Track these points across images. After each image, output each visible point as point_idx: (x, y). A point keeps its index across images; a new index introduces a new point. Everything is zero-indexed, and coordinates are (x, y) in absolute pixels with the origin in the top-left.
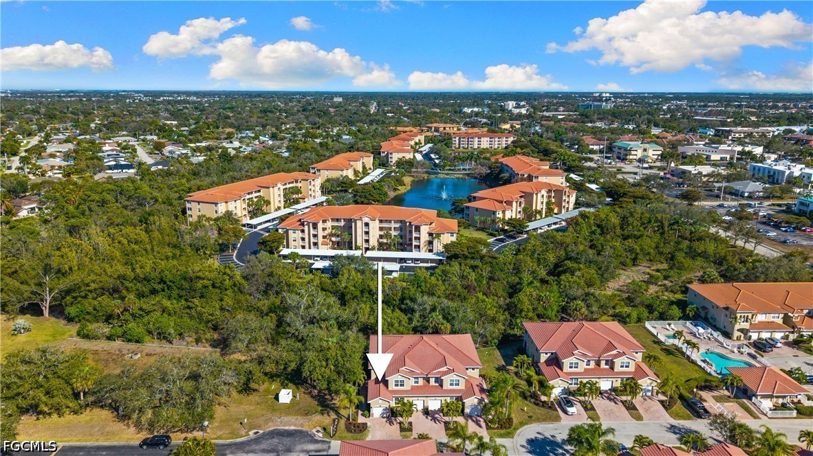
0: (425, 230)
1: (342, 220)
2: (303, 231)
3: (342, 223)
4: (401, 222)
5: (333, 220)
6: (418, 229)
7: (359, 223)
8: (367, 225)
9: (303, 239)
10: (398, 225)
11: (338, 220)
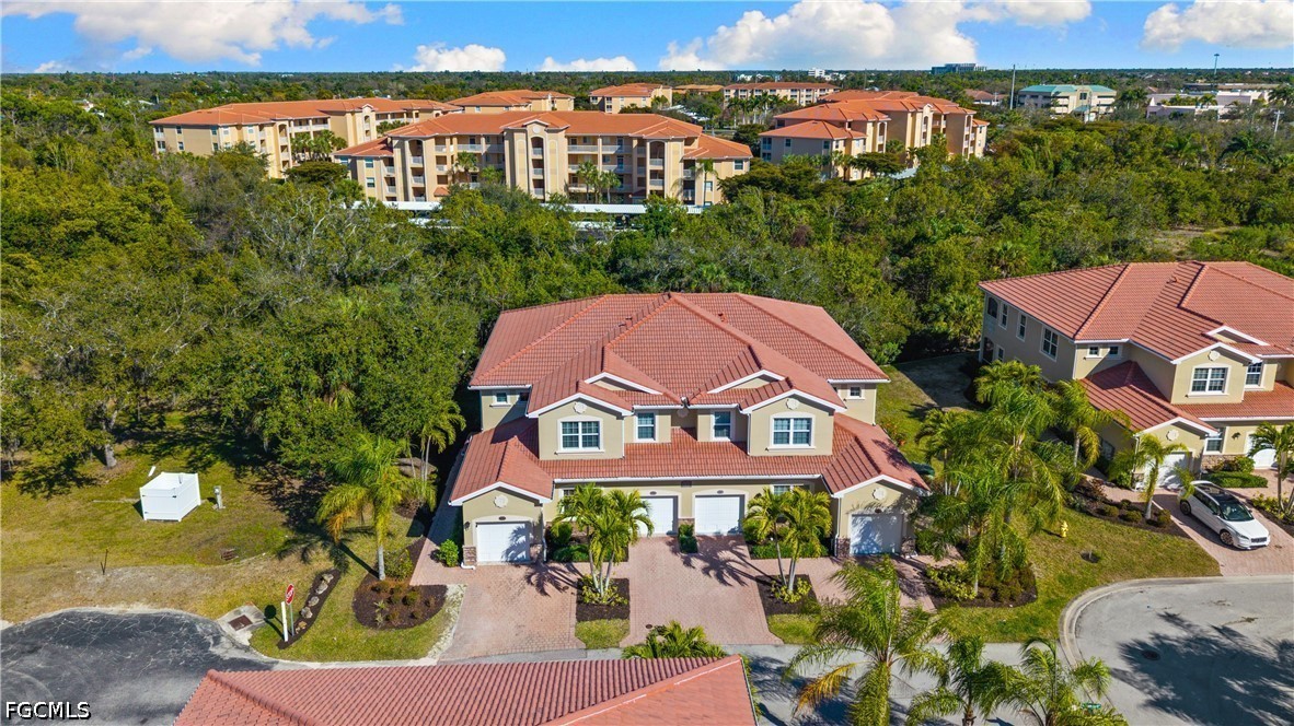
0: (675, 152)
1: (483, 140)
2: (390, 162)
3: (483, 148)
4: (620, 140)
5: (461, 139)
6: (658, 150)
7: (519, 139)
8: (538, 143)
9: (391, 181)
10: (611, 150)
11: (473, 140)
